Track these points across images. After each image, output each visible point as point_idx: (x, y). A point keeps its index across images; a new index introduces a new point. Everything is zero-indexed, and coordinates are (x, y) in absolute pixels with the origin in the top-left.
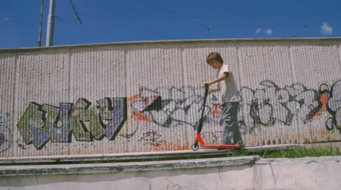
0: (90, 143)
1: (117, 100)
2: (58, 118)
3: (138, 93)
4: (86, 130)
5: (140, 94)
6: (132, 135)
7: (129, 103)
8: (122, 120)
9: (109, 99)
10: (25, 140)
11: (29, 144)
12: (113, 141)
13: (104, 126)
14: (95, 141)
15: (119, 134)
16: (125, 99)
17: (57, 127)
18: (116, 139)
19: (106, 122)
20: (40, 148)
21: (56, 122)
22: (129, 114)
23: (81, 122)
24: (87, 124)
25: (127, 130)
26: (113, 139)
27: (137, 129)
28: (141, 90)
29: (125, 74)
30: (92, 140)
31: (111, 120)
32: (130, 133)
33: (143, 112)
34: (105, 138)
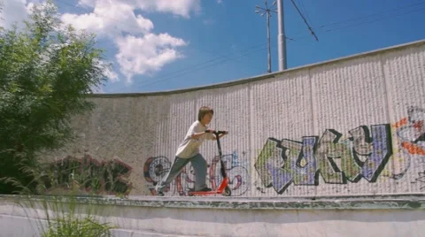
0: (343, 186)
1: (377, 128)
2: (301, 156)
3: (407, 116)
4: (337, 169)
5: (409, 118)
6: (401, 175)
7: (394, 130)
8: (385, 154)
9: (365, 128)
10: (264, 182)
11: (268, 187)
12: (375, 184)
13: (361, 164)
14: (350, 183)
15: (382, 173)
16: (388, 127)
17: (300, 167)
18: (378, 180)
19: (362, 159)
20: (281, 192)
21: (299, 161)
22: (395, 146)
23: (330, 159)
24: (338, 162)
25: (393, 168)
26: (374, 180)
27: (409, 166)
28: (411, 111)
29: (386, 92)
30: (345, 182)
31: (370, 155)
32: (397, 172)
33: (416, 142)
34: (362, 179)
